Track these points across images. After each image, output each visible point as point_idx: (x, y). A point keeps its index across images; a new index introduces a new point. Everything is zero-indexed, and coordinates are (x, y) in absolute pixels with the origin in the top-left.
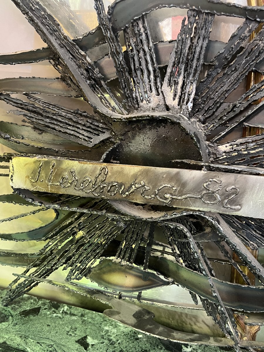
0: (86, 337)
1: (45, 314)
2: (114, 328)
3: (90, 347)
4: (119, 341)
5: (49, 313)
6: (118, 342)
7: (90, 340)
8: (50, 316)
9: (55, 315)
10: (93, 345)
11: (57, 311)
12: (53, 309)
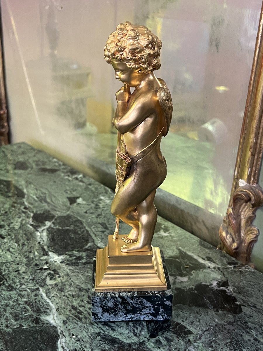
0: (78, 198)
1: (60, 175)
2: (109, 200)
3: (75, 204)
4: (105, 209)
5: (63, 175)
6: (103, 209)
7: (80, 201)
8: (62, 177)
9: (67, 177)
10: (79, 204)
11: (71, 176)
12: (69, 174)
